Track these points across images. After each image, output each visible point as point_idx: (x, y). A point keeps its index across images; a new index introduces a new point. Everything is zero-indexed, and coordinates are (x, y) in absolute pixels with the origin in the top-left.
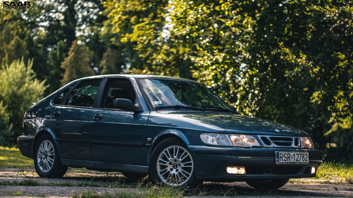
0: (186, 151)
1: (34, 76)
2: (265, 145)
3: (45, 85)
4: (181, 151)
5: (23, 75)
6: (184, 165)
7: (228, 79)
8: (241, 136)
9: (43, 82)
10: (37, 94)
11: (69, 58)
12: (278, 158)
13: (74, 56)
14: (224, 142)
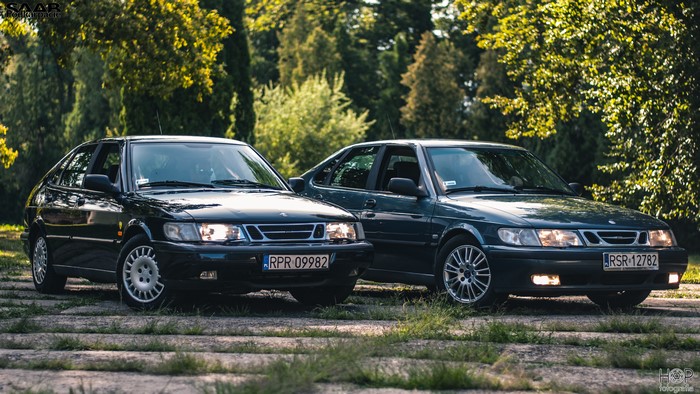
0: (481, 253)
1: (346, 104)
2: (589, 244)
3: (368, 120)
4: (475, 254)
5: (326, 103)
6: (480, 273)
7: (642, 118)
8: (554, 232)
9: (364, 115)
10: (353, 138)
11: (416, 65)
12: (607, 261)
13: (424, 60)
14: (529, 241)
